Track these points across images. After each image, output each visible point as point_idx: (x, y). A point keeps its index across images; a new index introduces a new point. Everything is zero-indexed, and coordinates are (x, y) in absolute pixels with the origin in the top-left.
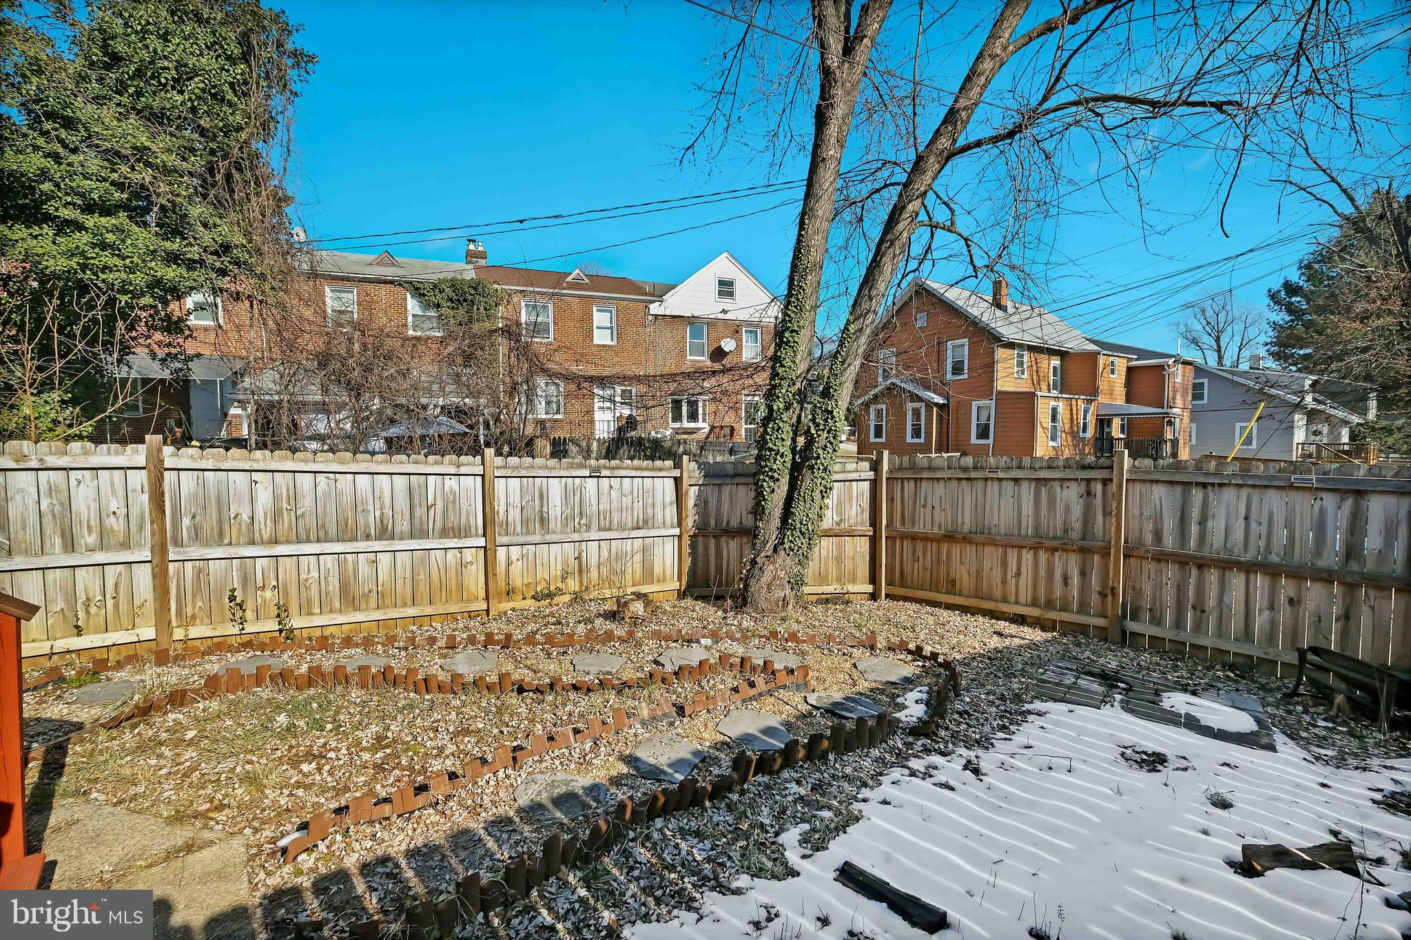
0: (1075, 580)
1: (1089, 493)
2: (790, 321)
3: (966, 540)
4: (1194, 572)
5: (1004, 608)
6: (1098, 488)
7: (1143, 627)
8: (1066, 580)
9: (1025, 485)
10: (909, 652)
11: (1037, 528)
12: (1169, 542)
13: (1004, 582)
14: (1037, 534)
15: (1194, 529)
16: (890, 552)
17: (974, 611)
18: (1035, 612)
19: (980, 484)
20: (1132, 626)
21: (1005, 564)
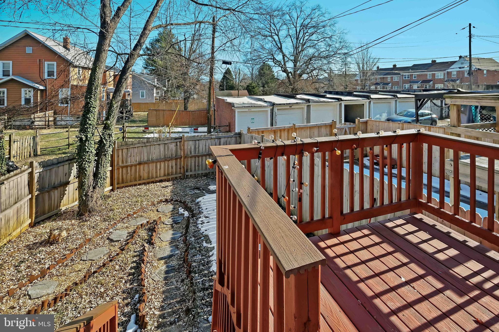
0: (174, 167)
1: (177, 145)
2: (92, 104)
3: (145, 163)
4: (197, 158)
5: (157, 179)
6: (178, 143)
7: (189, 173)
8: (172, 167)
9: (161, 146)
10: (164, 202)
11: (165, 156)
12: (193, 154)
13: (156, 172)
14: (165, 157)
15: (197, 150)
16: (117, 173)
17: (148, 183)
18: (165, 178)
19: (149, 147)
20: (187, 174)
21: (156, 167)
